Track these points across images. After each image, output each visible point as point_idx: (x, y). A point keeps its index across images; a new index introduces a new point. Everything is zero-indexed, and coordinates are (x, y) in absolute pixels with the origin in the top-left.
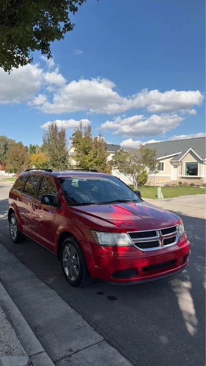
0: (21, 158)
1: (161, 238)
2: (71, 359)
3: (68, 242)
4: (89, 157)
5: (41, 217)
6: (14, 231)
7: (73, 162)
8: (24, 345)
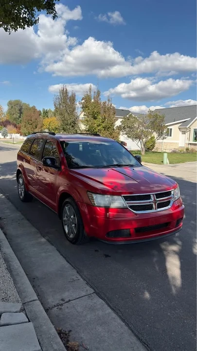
0: (34, 122)
1: (155, 201)
2: (63, 307)
3: (67, 203)
4: (97, 122)
5: (48, 179)
6: (21, 190)
7: (83, 127)
8: (20, 292)
